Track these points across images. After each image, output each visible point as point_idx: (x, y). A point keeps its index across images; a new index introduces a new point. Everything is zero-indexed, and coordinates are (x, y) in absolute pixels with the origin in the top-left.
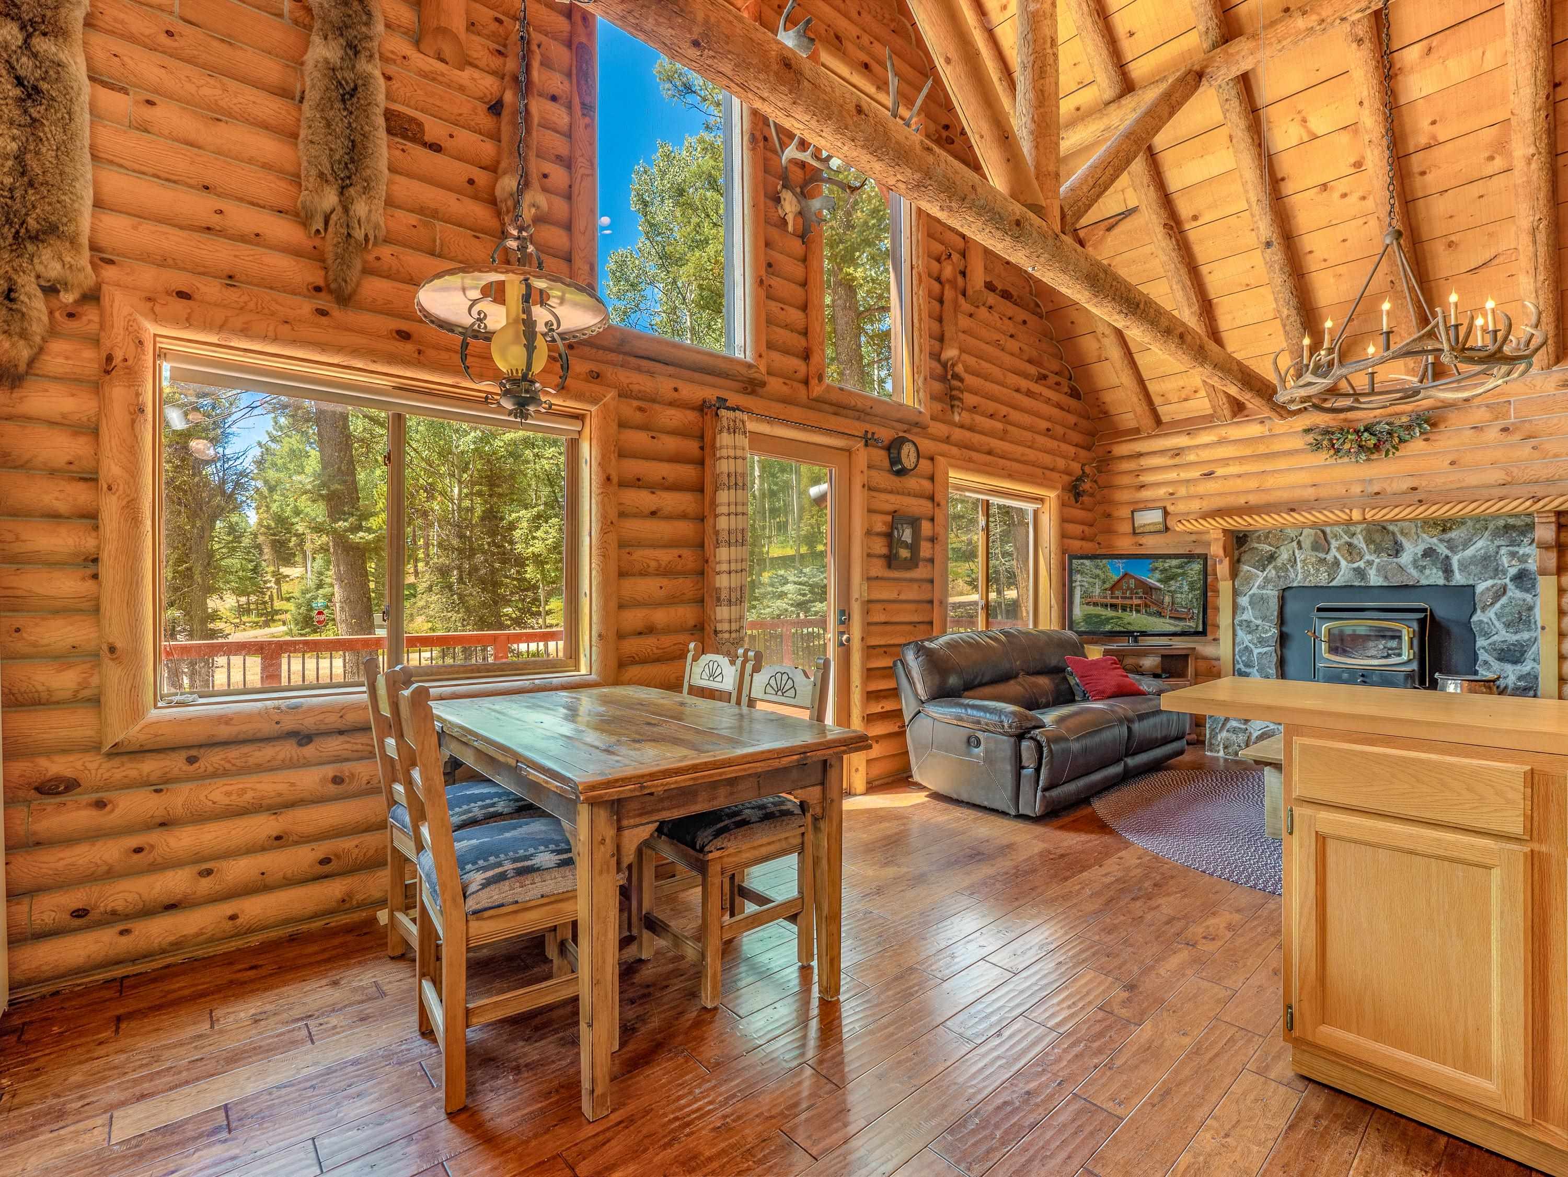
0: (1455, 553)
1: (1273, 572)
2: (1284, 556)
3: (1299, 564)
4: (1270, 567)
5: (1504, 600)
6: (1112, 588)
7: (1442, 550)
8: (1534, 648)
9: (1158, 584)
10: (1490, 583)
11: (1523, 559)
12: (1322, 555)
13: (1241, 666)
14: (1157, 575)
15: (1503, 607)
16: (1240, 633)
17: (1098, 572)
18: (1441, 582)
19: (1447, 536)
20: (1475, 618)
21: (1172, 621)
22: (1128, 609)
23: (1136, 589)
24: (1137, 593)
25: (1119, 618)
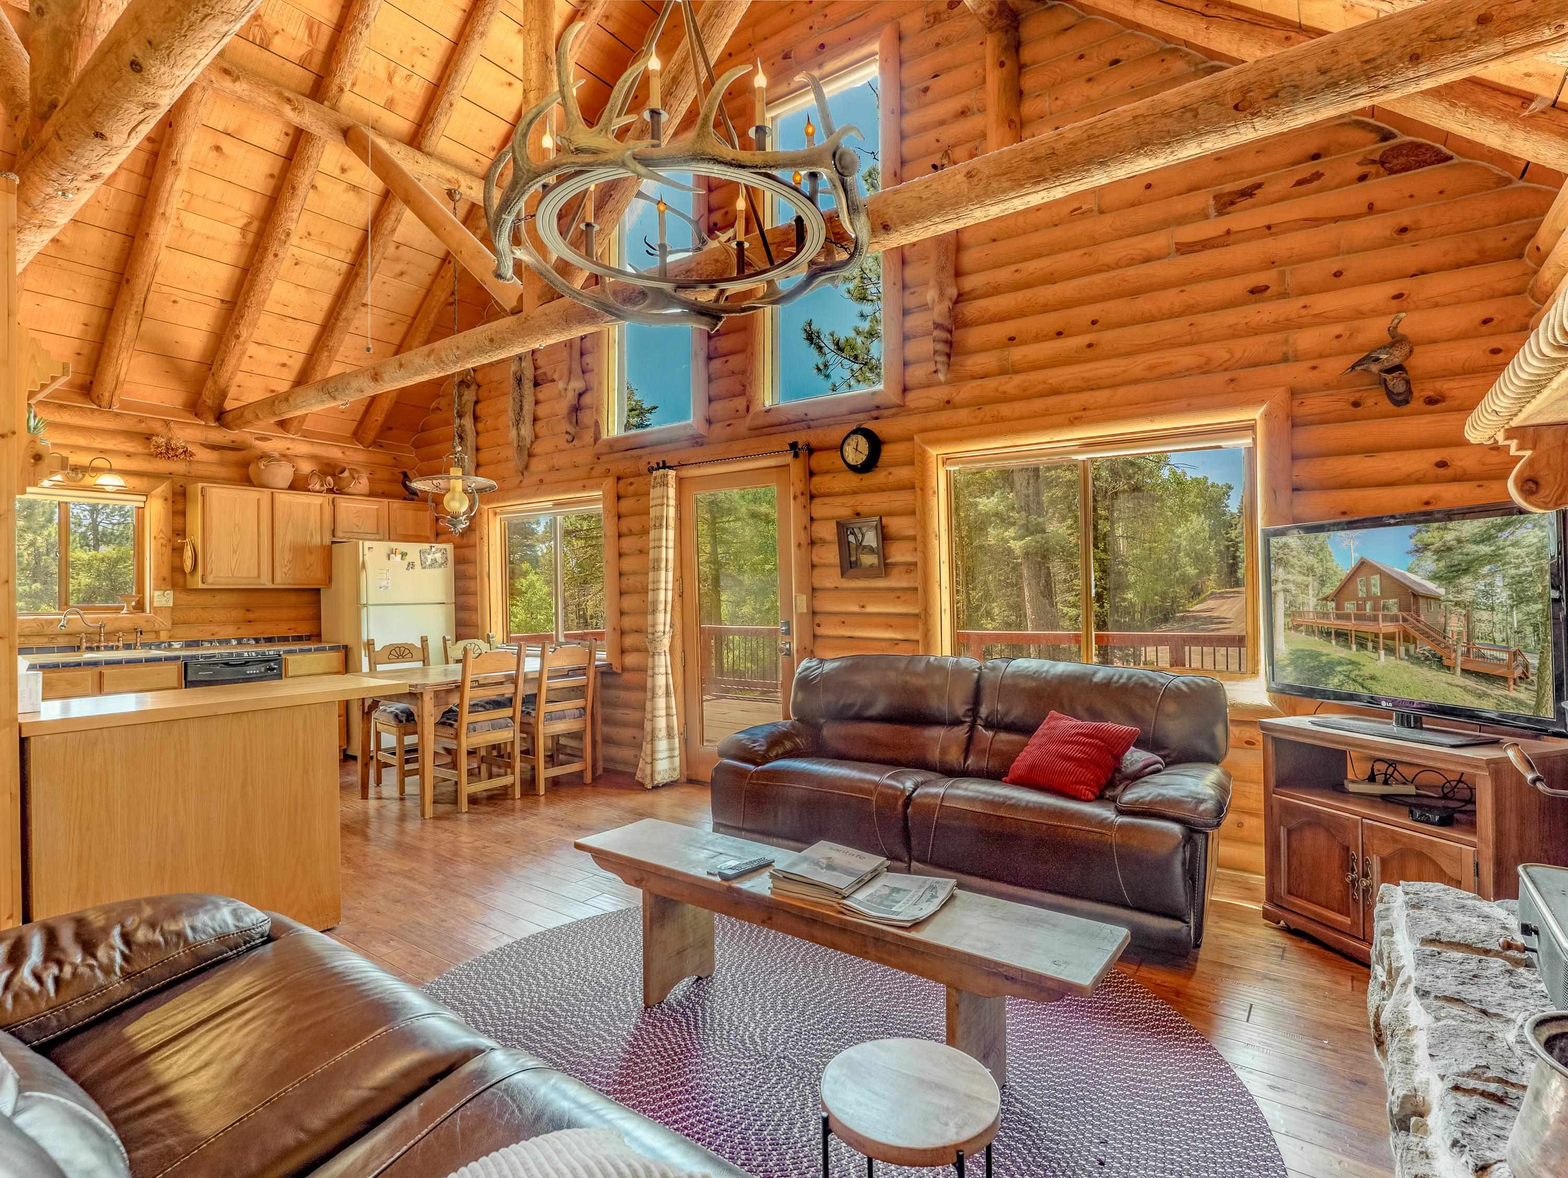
6: (1338, 596)
9: (1432, 586)
14: (1429, 563)
17: (1311, 560)
21: (1470, 683)
22: (1370, 645)
23: (1382, 597)
24: (1385, 607)
25: (1352, 663)
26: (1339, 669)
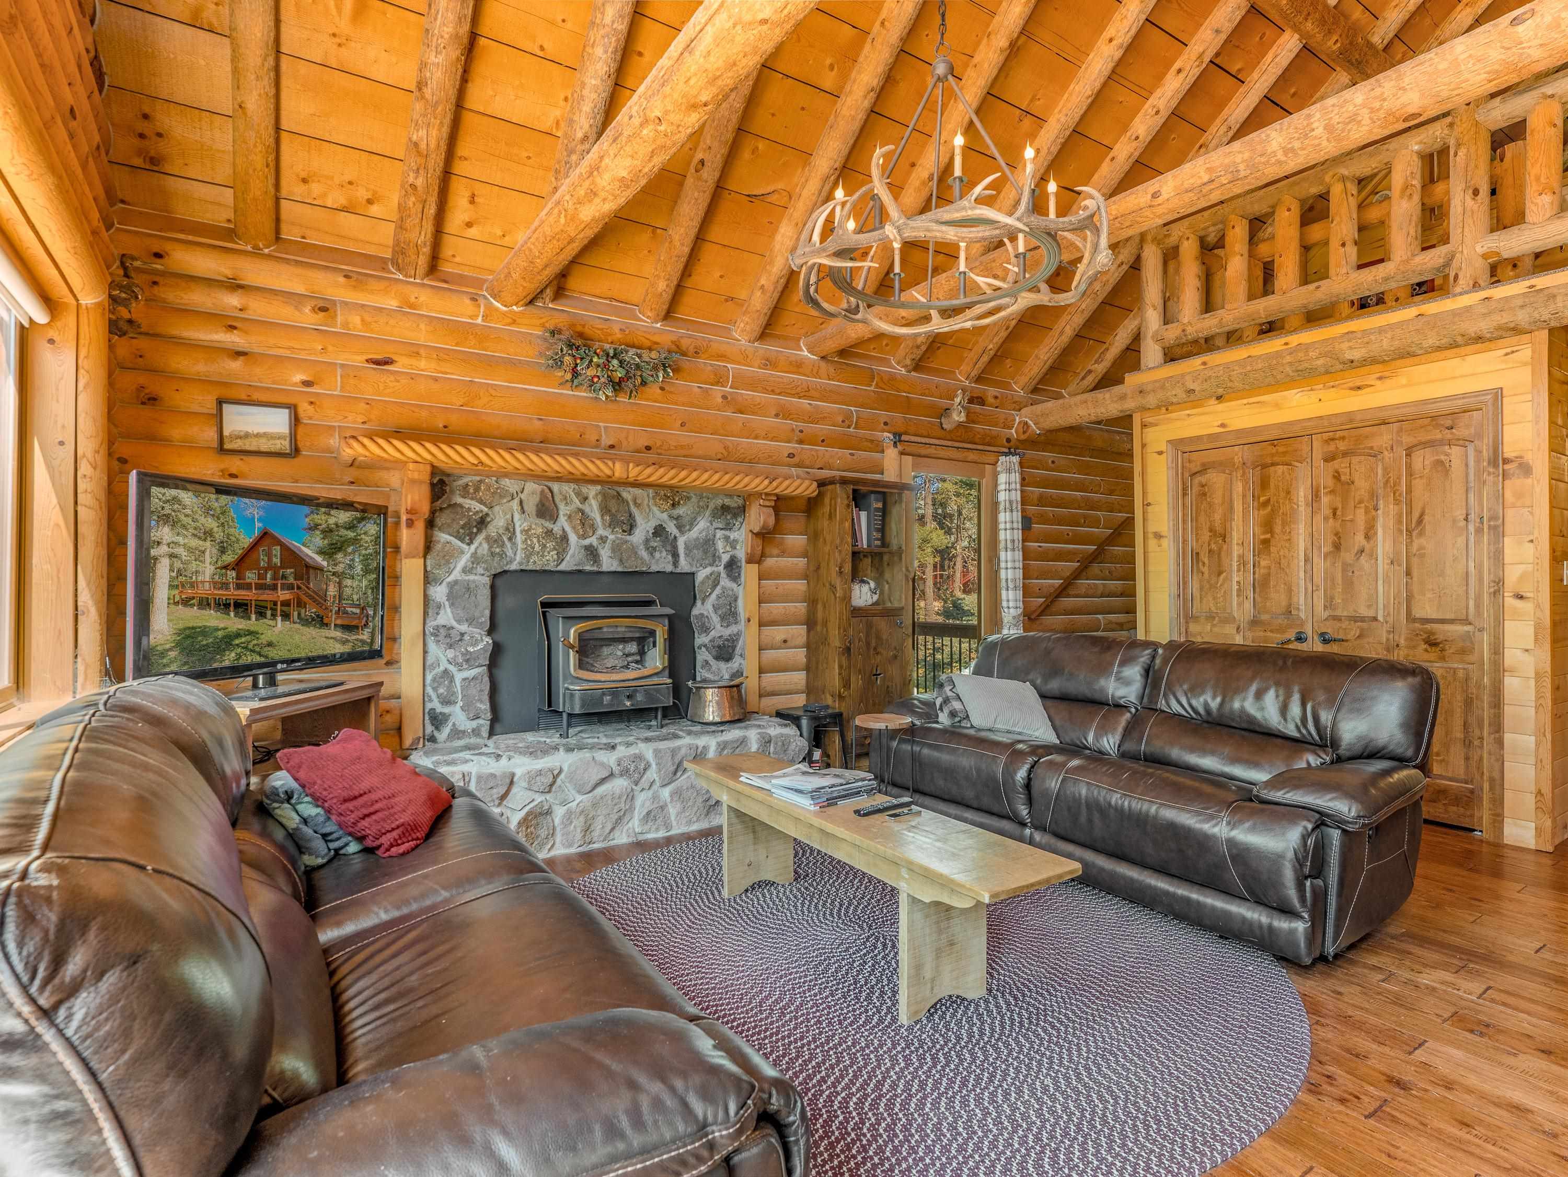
0: (682, 533)
1: (485, 546)
2: (498, 523)
3: (519, 537)
4: (480, 538)
5: (718, 590)
6: (239, 565)
7: (671, 528)
8: (740, 642)
9: (319, 559)
10: (709, 570)
11: (733, 544)
12: (549, 525)
13: (436, 705)
14: (318, 540)
15: (718, 597)
16: (432, 647)
18: (669, 568)
19: (676, 512)
20: (695, 611)
21: (338, 633)
22: (269, 613)
23: (282, 567)
24: (284, 577)
25: (250, 633)
26: (237, 642)
